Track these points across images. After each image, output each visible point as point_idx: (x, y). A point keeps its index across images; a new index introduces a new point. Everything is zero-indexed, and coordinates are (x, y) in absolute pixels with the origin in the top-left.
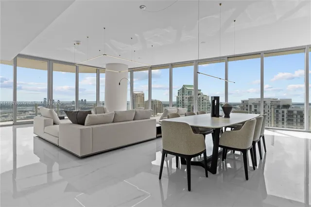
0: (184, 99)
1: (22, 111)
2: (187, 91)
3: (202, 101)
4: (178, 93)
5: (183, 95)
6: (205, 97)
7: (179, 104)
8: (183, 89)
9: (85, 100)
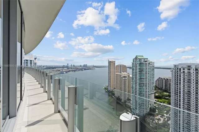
0: (137, 64)
1: (58, 70)
2: (139, 59)
3: (149, 65)
4: (133, 60)
5: (136, 62)
6: (151, 63)
7: (134, 67)
8: (136, 58)
9: (86, 65)
